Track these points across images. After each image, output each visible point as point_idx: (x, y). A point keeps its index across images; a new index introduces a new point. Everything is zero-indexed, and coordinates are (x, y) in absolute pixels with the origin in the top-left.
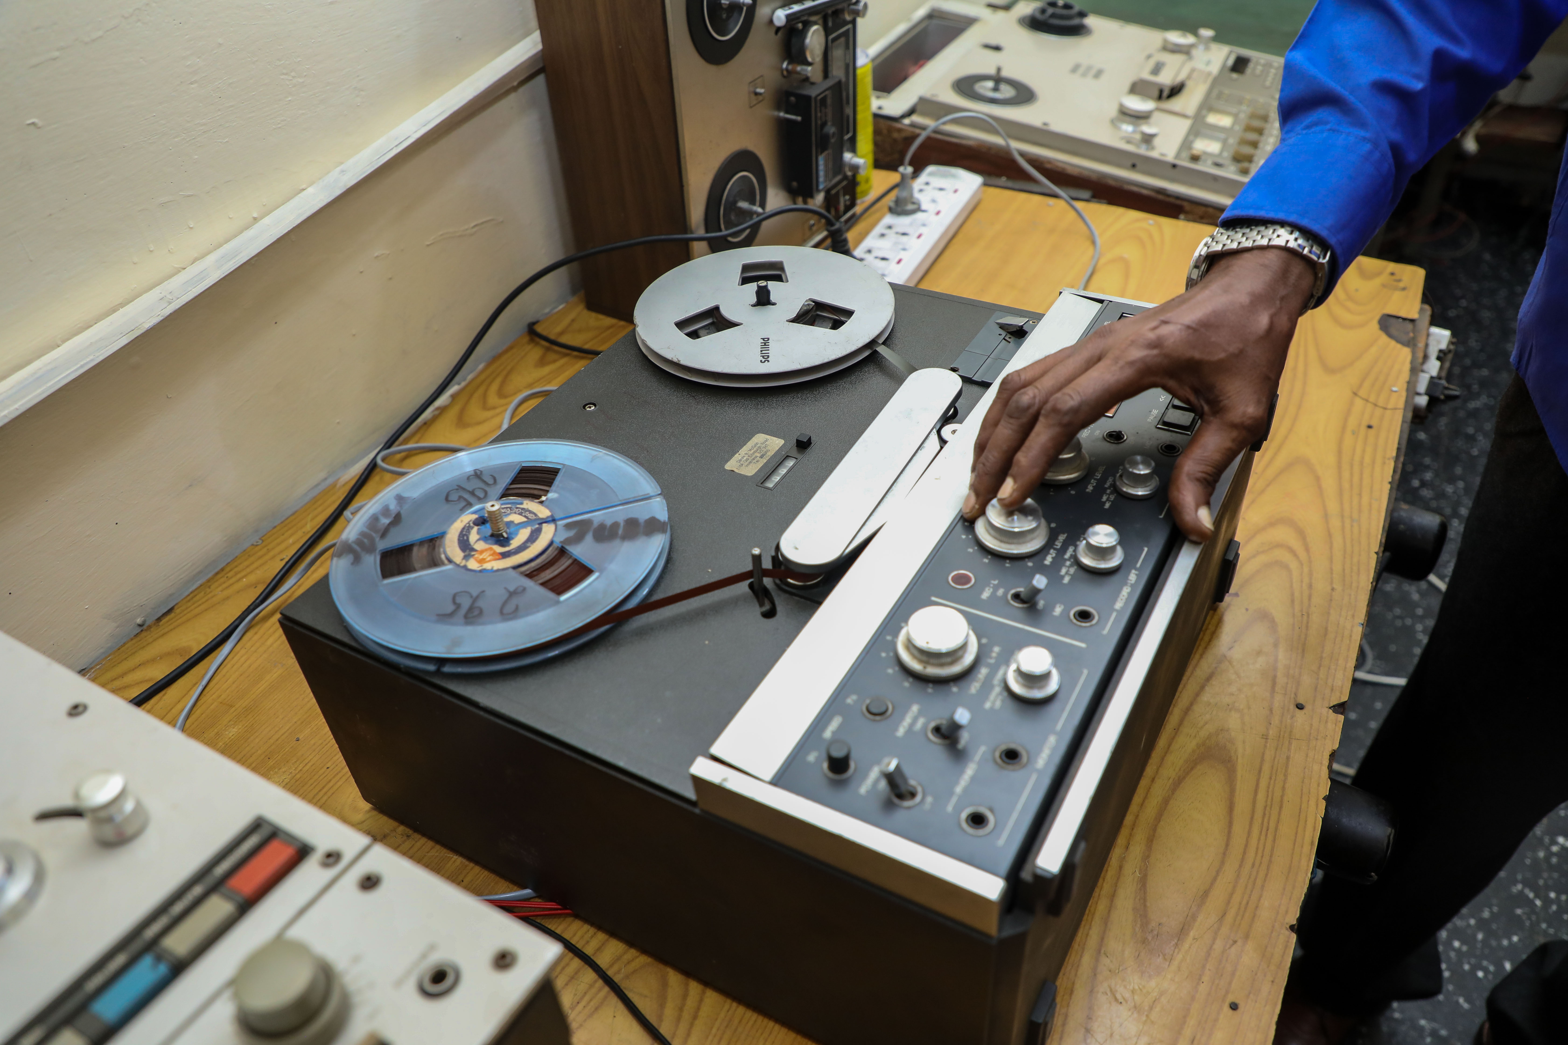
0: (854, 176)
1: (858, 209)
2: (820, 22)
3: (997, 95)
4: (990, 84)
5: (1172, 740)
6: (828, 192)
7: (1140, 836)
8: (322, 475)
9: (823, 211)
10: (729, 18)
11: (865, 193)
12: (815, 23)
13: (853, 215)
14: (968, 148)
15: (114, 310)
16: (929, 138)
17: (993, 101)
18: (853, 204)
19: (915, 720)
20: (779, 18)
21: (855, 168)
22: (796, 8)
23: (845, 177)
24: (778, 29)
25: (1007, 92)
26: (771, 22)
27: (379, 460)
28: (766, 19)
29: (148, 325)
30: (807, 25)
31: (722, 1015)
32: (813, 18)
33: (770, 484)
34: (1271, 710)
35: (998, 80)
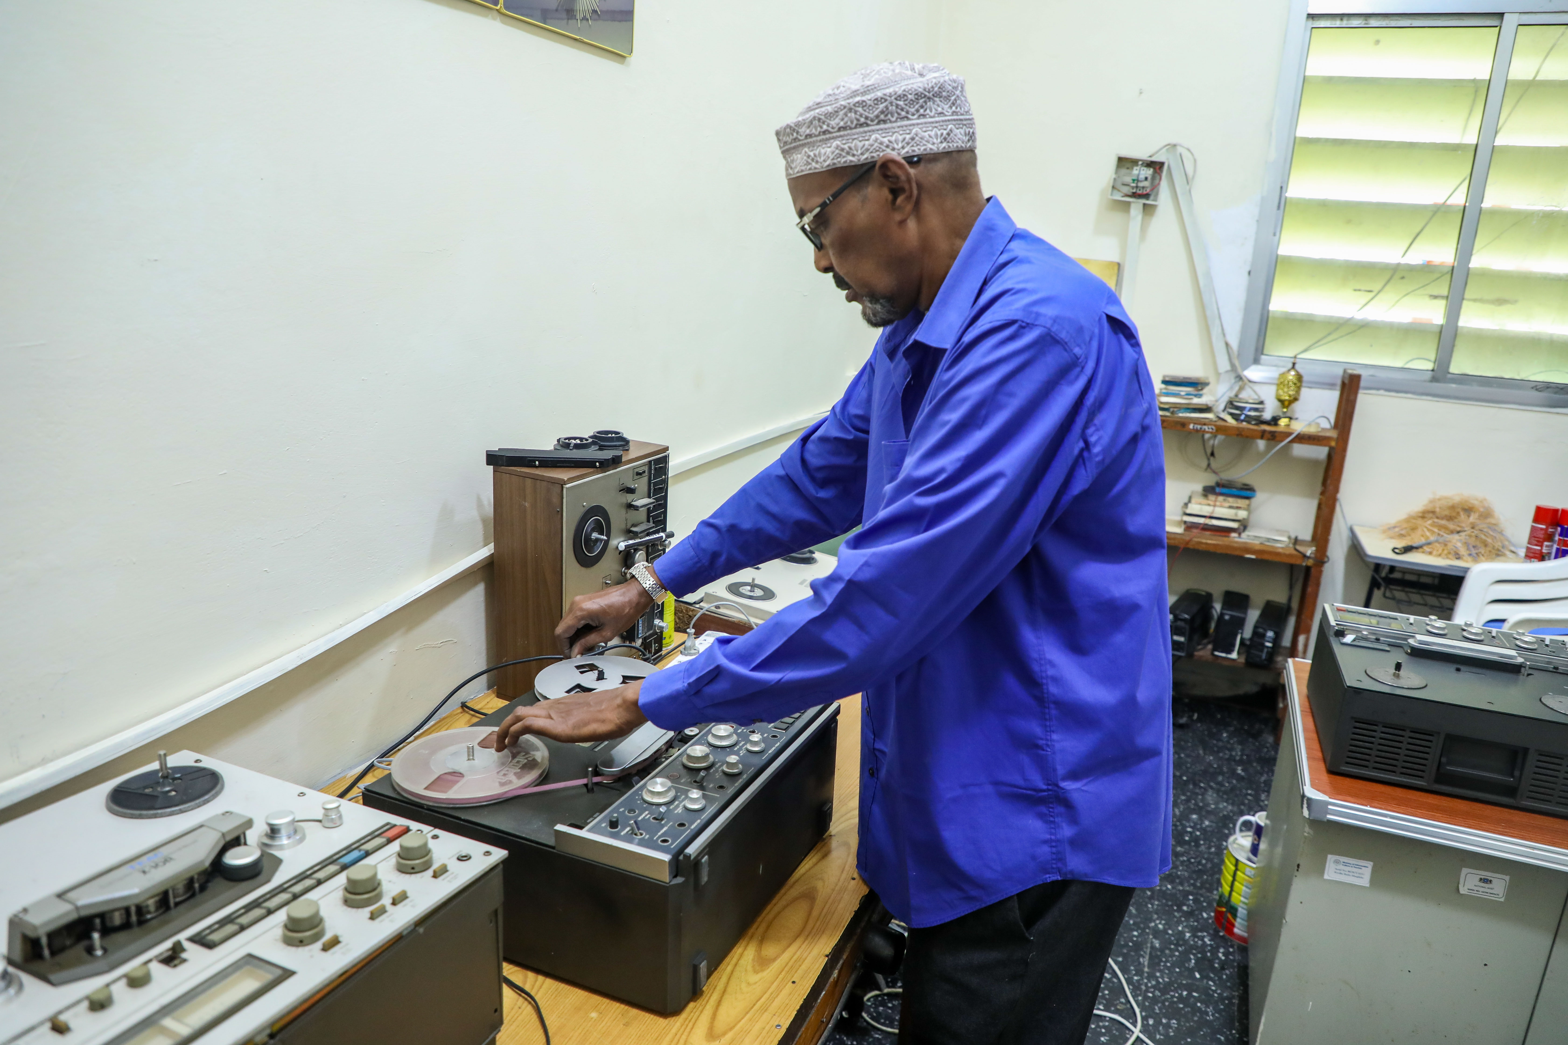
0: (662, 632)
1: (663, 652)
2: (645, 549)
3: (752, 594)
4: (749, 588)
5: (788, 890)
6: (645, 639)
7: (764, 926)
8: (339, 771)
9: (641, 648)
10: (594, 545)
11: (668, 644)
12: (641, 550)
13: (661, 655)
14: (733, 623)
15: (271, 661)
16: (704, 614)
17: (751, 598)
18: (660, 649)
19: (646, 815)
20: (621, 547)
21: (661, 628)
22: (631, 542)
23: (656, 633)
24: (621, 552)
25: (758, 592)
26: (617, 548)
27: (375, 762)
28: (615, 547)
29: (290, 668)
30: (636, 550)
31: (554, 987)
32: (641, 548)
33: (596, 750)
34: (839, 880)
35: (753, 586)
